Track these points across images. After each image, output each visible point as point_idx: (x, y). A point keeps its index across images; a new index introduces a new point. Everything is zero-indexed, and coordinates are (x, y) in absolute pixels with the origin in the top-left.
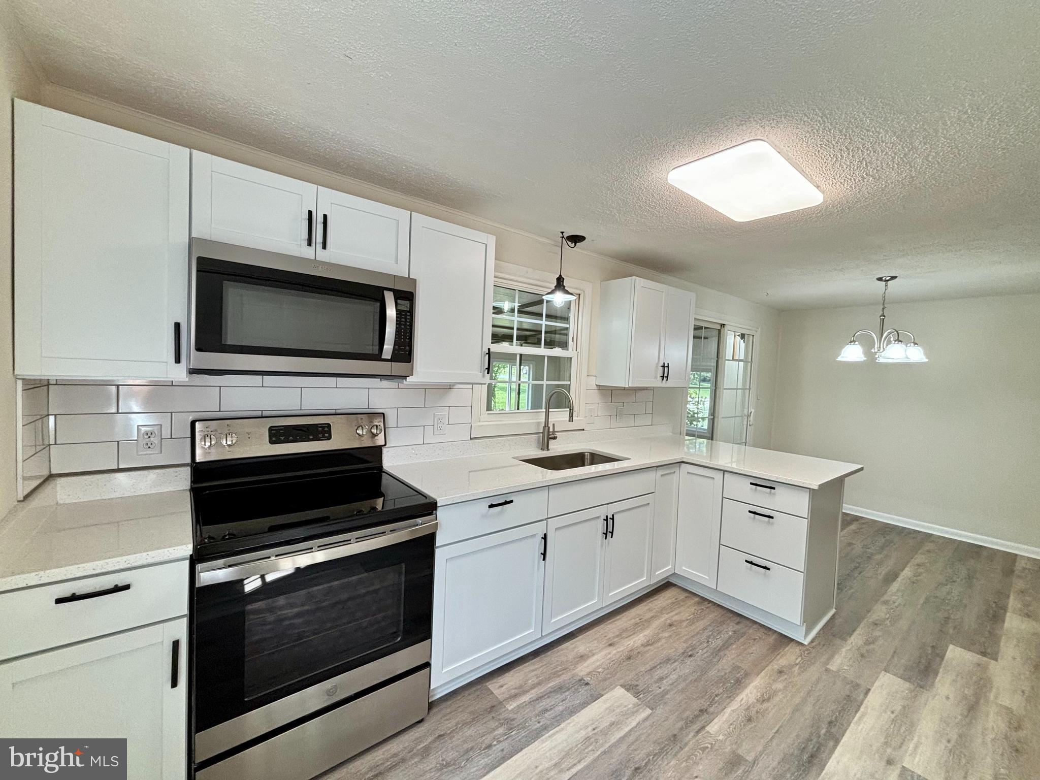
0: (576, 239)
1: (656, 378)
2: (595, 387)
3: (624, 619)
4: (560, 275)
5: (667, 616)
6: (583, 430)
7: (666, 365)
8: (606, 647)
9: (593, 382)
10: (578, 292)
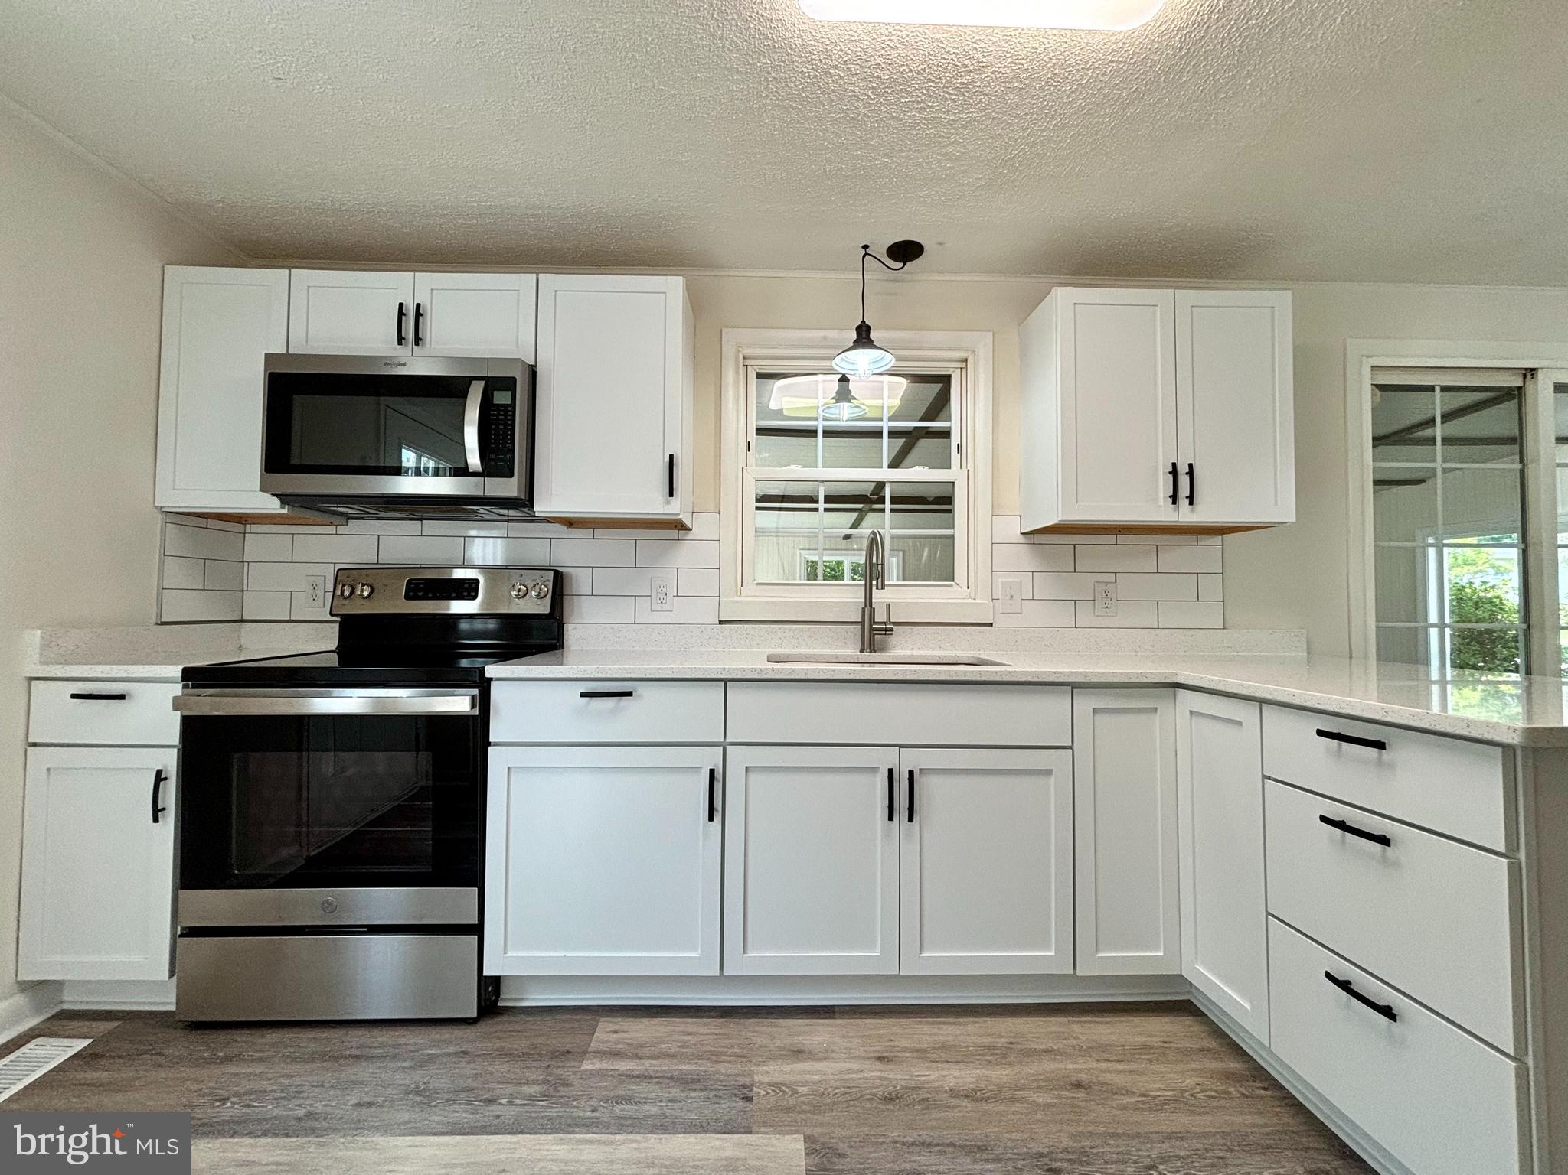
0: (906, 252)
1: (1155, 500)
2: (1021, 539)
3: (970, 1028)
4: (863, 322)
5: (1094, 1065)
6: (991, 625)
7: (1183, 469)
8: (871, 1058)
9: (1013, 529)
10: (962, 354)
